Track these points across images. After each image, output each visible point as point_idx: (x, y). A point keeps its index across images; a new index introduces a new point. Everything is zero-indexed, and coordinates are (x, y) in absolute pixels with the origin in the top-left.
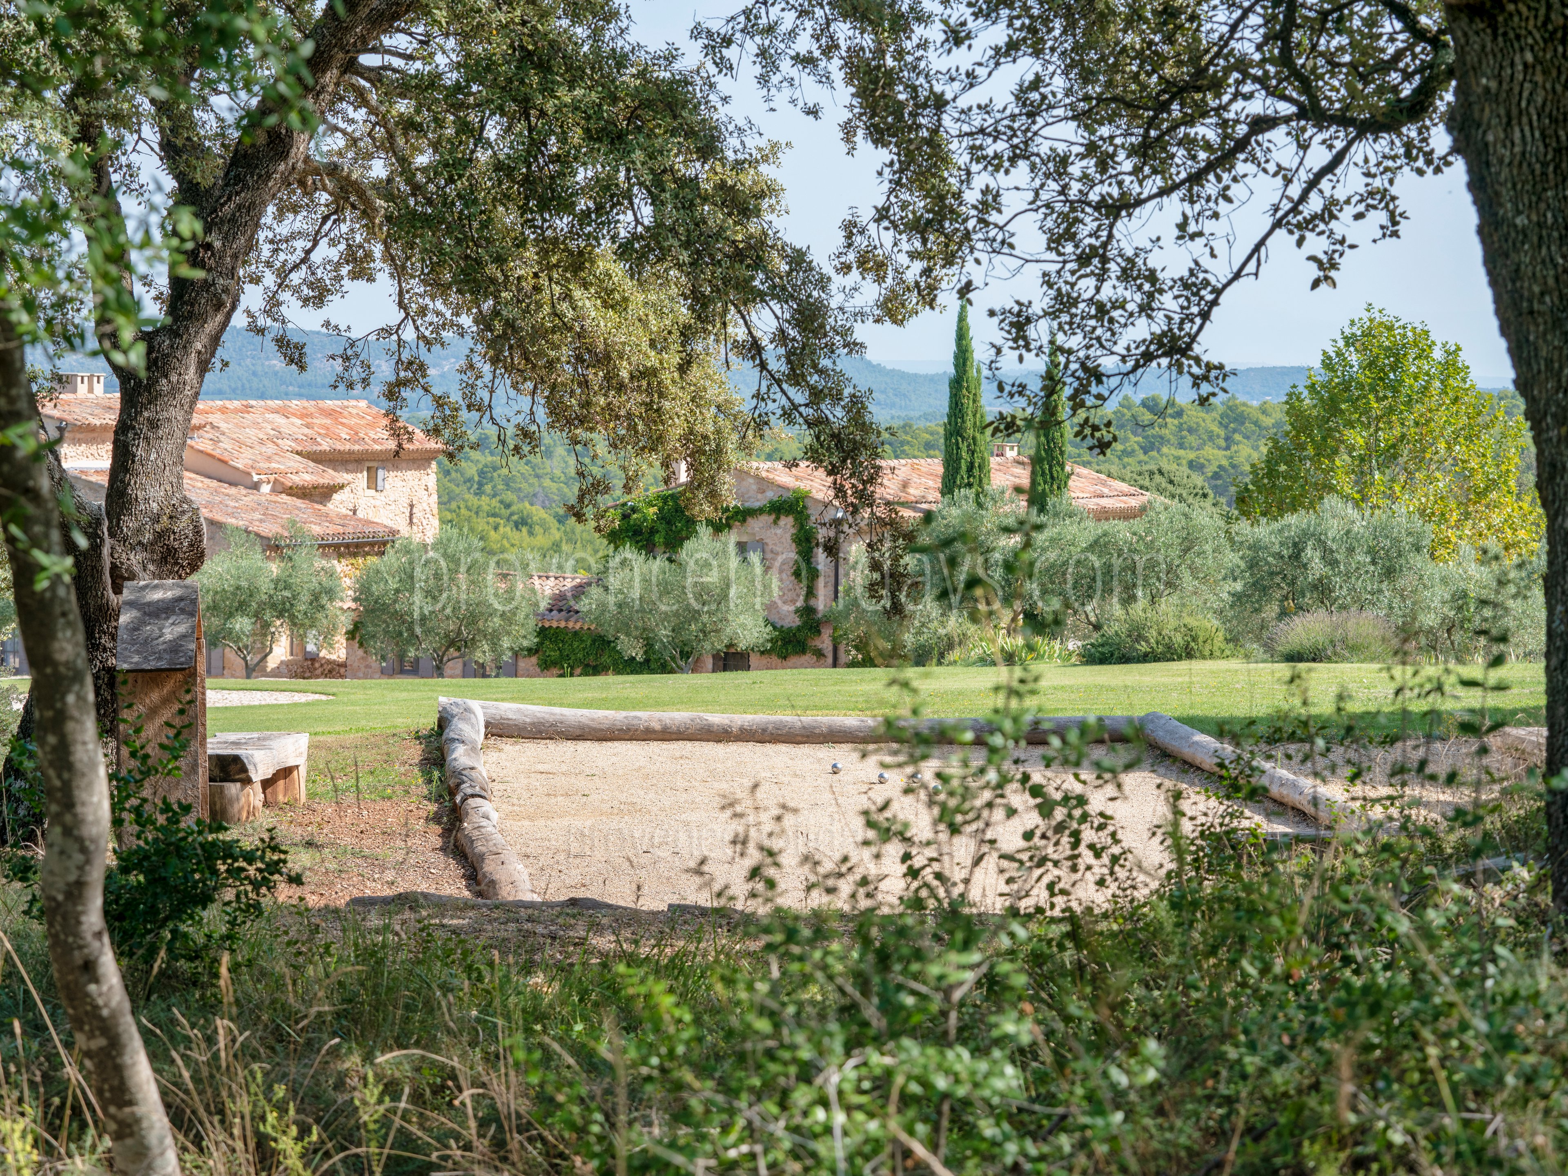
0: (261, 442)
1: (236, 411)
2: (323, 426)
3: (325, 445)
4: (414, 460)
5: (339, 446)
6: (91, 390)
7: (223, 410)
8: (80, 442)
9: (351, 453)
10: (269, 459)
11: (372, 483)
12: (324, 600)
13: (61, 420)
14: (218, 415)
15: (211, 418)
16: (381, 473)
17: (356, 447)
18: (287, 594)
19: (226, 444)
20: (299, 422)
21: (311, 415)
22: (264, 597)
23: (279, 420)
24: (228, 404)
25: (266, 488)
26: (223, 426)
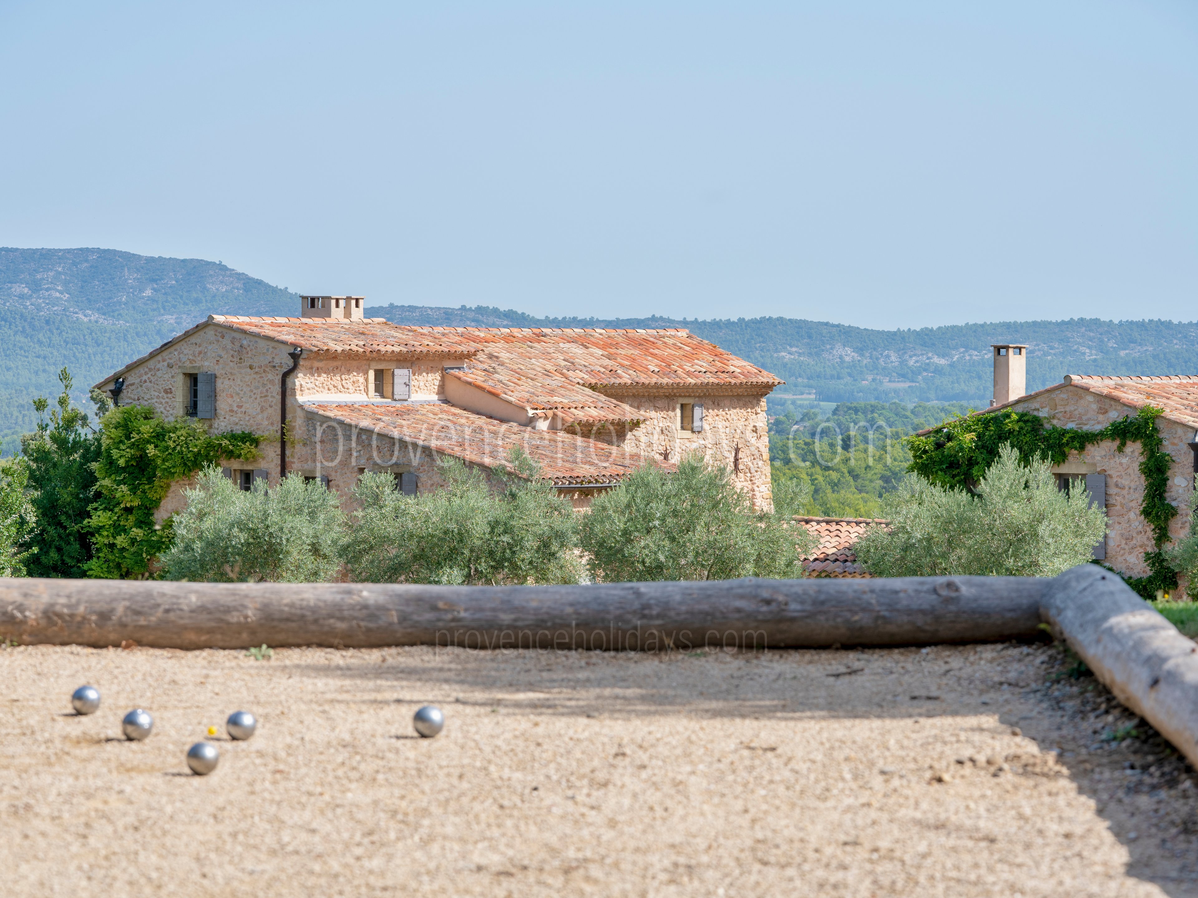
0: (547, 373)
1: (524, 339)
2: (627, 357)
3: (626, 378)
4: (739, 397)
5: (643, 379)
6: (348, 314)
7: (509, 339)
8: (319, 371)
9: (657, 386)
10: (552, 392)
11: (687, 423)
12: (554, 548)
13: (295, 346)
14: (501, 344)
15: (491, 348)
16: (698, 411)
17: (665, 381)
18: (506, 538)
19: (503, 375)
20: (600, 352)
21: (617, 345)
22: (478, 543)
23: (576, 350)
24: (516, 332)
25: (543, 425)
26: (504, 356)
